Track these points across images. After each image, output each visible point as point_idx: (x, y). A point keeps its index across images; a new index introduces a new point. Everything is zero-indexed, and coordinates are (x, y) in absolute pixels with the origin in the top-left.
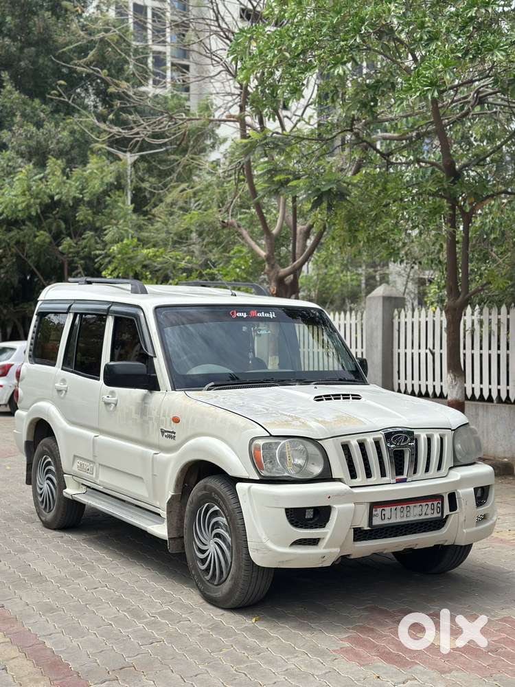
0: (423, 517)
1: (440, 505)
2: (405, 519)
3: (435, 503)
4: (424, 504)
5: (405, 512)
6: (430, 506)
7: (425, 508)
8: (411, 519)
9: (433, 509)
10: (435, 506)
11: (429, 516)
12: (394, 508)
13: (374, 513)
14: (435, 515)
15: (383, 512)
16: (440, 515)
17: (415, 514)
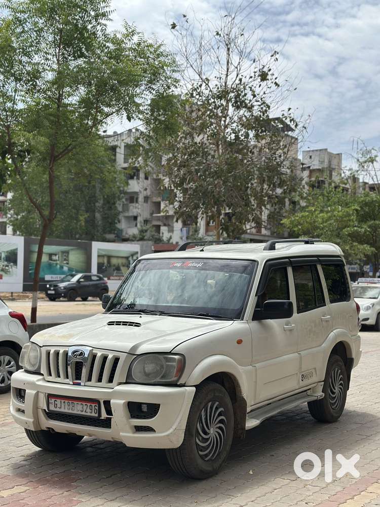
0: (83, 413)
1: (97, 408)
2: (70, 411)
3: (93, 405)
4: (84, 404)
5: (71, 406)
6: (89, 406)
7: (85, 407)
8: (75, 412)
9: (91, 410)
10: (93, 407)
11: (89, 414)
12: (63, 401)
13: (50, 401)
14: (93, 414)
15: (56, 403)
16: (97, 415)
17: (78, 409)
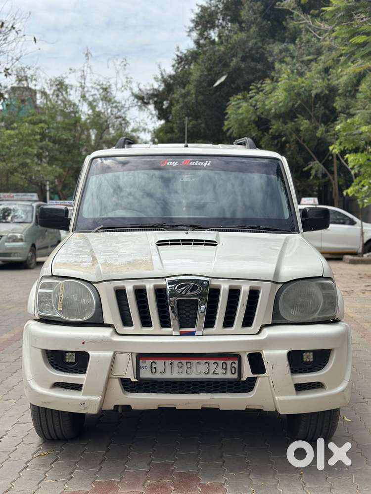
0: (210, 376)
1: (236, 366)
2: (184, 376)
3: (229, 362)
4: (211, 362)
5: (185, 368)
6: (220, 364)
7: (213, 367)
8: (193, 376)
9: (226, 369)
10: (229, 365)
11: (220, 376)
12: (168, 362)
13: (141, 364)
14: (229, 376)
15: (154, 365)
16: (236, 376)
17: (198, 371)
